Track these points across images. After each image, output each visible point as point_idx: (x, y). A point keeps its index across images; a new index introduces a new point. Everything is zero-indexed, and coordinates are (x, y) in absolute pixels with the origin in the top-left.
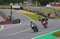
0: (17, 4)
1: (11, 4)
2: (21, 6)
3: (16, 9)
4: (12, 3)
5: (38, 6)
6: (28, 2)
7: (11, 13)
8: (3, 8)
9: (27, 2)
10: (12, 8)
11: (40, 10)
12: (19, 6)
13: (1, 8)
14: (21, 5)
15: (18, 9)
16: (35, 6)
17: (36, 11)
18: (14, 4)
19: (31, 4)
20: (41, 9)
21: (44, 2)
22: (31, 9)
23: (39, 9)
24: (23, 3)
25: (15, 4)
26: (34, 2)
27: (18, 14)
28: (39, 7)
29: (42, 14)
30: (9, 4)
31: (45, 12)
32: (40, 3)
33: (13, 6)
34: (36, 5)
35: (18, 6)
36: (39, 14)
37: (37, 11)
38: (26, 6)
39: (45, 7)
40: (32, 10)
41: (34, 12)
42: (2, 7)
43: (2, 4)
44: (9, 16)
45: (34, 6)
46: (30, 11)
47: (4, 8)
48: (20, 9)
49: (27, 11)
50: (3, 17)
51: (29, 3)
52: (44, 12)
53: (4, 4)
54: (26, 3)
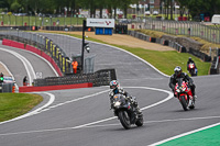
0: (105, 12)
1: (84, 13)
2: (121, 20)
3: (99, 31)
4: (87, 8)
5: (181, 19)
6: (146, 6)
7: (84, 45)
8: (53, 29)
9: (140, 6)
10: (85, 28)
11: (189, 36)
12: (113, 21)
13: (47, 28)
14: (120, 16)
15: (108, 31)
16: (172, 19)
17: (172, 39)
18: (92, 14)
19: (156, 12)
20: (194, 31)
21: (203, 7)
22: (156, 33)
23: (186, 32)
24: (126, 9)
25: (98, 12)
26: (166, 6)
27: (108, 50)
28: (186, 26)
29: (198, 51)
30: (74, 13)
31: (207, 43)
32: (190, 7)
33: (88, 20)
34: (176, 17)
35: (108, 20)
36: (184, 50)
37: (178, 40)
38: (136, 19)
39: (207, 24)
40: (160, 34)
41: (166, 44)
42: (48, 25)
43: (51, 13)
44: (75, 59)
45: (166, 19)
46: (153, 40)
47: (59, 29)
48: (116, 32)
49: (140, 37)
50: (52, 62)
51: (148, 9)
52: (202, 42)
53: (57, 13)
54: (138, 9)
